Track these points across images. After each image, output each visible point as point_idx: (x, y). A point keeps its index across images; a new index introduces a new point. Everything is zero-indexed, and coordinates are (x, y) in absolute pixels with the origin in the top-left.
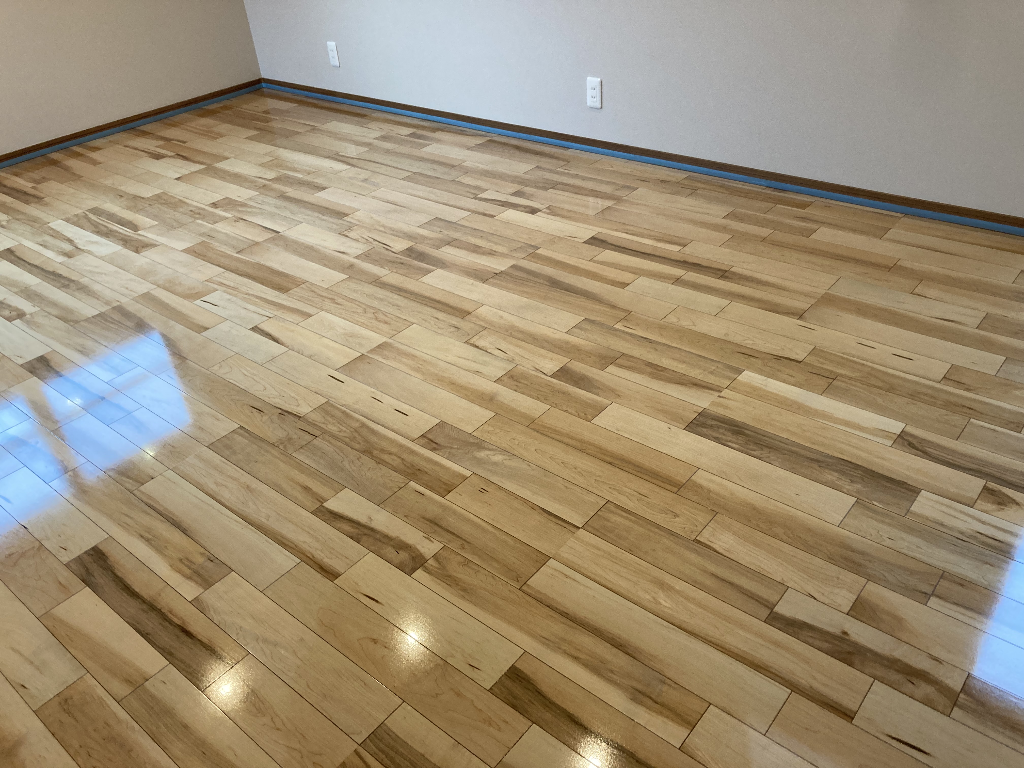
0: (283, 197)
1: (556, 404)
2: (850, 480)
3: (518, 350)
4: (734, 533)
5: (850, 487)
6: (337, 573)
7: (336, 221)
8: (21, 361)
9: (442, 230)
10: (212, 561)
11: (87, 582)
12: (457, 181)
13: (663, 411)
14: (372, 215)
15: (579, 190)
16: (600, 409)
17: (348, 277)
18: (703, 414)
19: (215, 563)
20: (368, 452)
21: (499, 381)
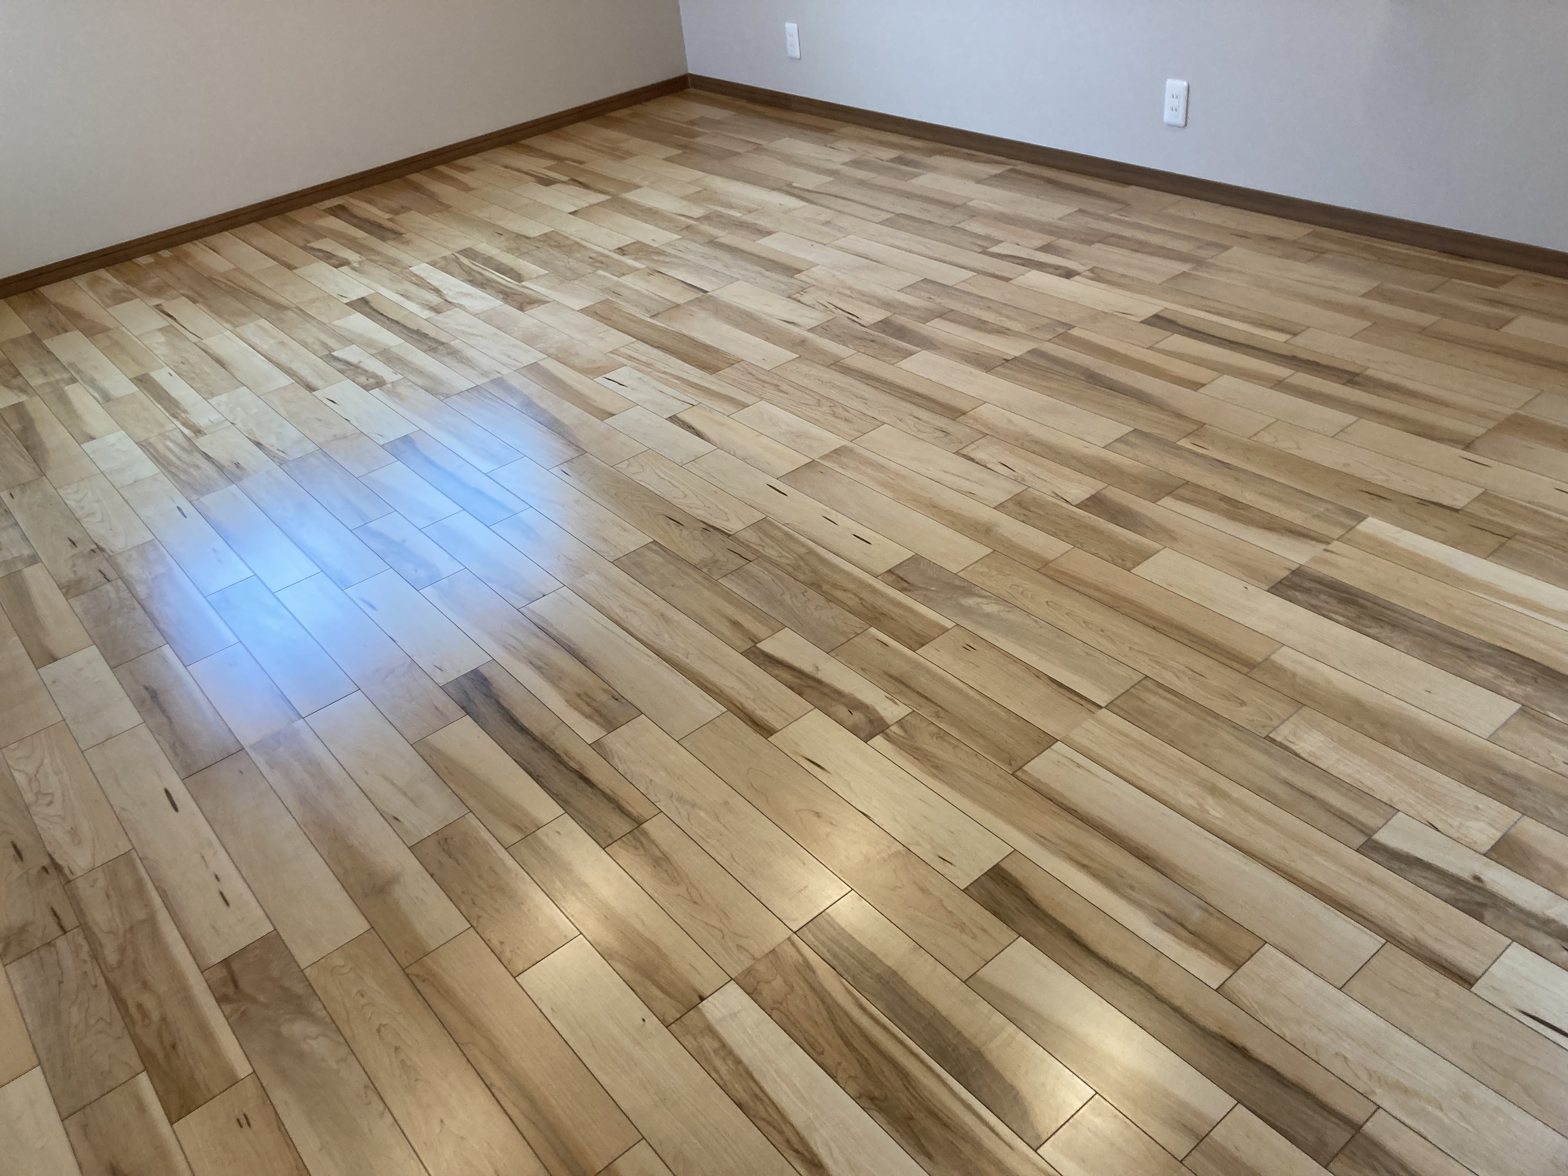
0: (713, 243)
1: (1081, 544)
2: (1514, 679)
3: (1030, 467)
4: (1327, 734)
5: (1513, 689)
6: (773, 729)
7: (784, 279)
8: (382, 441)
9: (932, 297)
10: (617, 699)
11: (467, 711)
12: (959, 228)
13: (1237, 564)
14: (836, 273)
15: (1140, 247)
16: (1145, 555)
17: (798, 356)
18: (1298, 572)
19: (620, 702)
20: (816, 586)
21: (1000, 507)
